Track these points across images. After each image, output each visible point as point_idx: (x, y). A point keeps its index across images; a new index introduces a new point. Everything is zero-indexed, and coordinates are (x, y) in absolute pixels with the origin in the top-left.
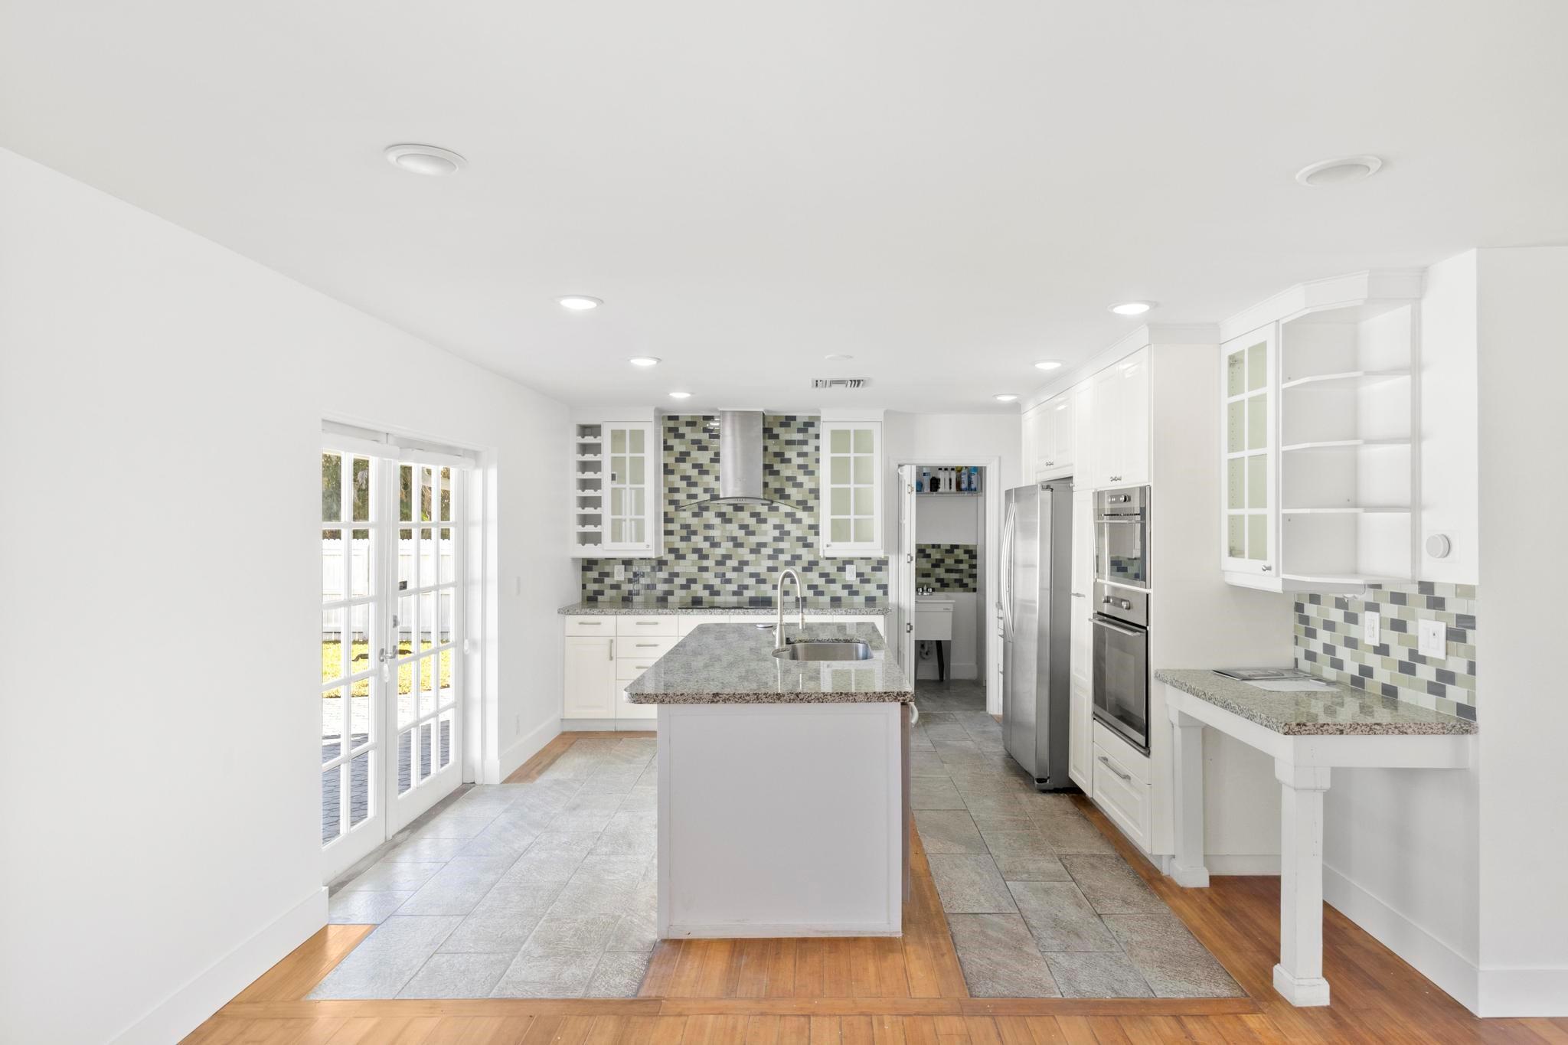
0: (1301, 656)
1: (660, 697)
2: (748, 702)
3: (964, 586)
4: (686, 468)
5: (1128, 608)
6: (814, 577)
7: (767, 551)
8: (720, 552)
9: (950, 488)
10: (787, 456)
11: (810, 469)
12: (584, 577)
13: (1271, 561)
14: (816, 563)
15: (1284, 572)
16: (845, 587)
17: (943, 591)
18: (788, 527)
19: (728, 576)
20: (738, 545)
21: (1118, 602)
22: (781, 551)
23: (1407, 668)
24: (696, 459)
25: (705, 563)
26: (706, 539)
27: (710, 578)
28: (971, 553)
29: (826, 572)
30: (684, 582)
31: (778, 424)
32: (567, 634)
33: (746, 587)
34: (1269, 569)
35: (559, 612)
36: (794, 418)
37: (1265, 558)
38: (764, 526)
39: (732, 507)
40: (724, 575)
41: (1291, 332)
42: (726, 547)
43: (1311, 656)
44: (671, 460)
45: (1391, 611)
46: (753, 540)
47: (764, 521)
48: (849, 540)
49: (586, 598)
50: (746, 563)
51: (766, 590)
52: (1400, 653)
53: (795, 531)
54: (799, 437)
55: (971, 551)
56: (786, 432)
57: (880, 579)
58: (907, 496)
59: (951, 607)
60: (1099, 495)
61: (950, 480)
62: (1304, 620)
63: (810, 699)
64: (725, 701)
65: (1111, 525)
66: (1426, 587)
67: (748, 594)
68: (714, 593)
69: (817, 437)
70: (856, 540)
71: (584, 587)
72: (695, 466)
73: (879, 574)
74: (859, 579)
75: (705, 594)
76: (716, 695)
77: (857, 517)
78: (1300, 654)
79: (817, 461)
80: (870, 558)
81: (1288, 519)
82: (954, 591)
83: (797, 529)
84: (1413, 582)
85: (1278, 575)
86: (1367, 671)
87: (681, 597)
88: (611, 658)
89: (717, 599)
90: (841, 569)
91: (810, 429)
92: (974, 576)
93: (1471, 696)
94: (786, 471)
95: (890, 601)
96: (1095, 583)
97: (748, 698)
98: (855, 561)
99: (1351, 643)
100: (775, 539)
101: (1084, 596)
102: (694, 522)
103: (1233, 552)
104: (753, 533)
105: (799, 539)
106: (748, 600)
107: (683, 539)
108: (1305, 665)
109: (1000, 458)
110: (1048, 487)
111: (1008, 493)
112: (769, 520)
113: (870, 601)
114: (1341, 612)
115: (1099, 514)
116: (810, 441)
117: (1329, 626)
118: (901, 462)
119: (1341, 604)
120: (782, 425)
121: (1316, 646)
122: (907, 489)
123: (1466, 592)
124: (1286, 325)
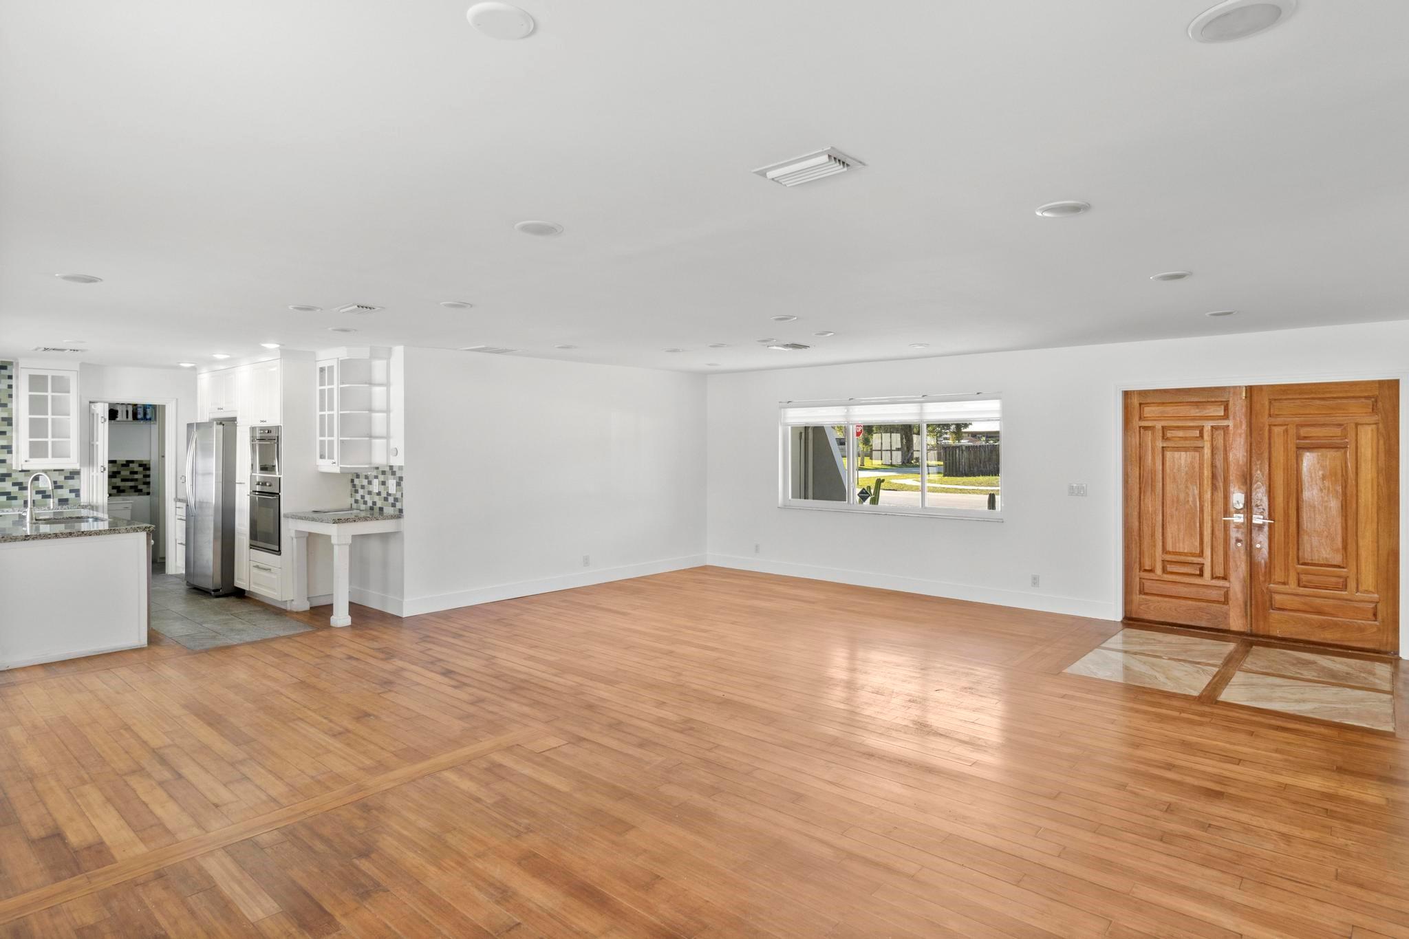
0: (353, 502)
3: (137, 490)
5: (270, 486)
9: (127, 417)
13: (335, 460)
14: (8, 475)
15: (343, 464)
16: (38, 492)
17: (119, 495)
21: (264, 484)
23: (386, 499)
28: (145, 467)
29: (20, 481)
34: (335, 463)
37: (333, 459)
41: (344, 364)
43: (356, 501)
45: (381, 478)
48: (46, 456)
52: (384, 494)
55: (145, 465)
57: (73, 486)
58: (100, 425)
59: (130, 506)
60: (253, 429)
61: (127, 412)
62: (354, 486)
65: (260, 446)
66: (391, 467)
69: (11, 377)
70: (53, 456)
73: (71, 482)
74: (52, 485)
77: (55, 440)
78: (353, 501)
79: (10, 396)
80: (61, 470)
81: (342, 442)
82: (130, 496)
84: (387, 466)
85: (338, 465)
86: (374, 503)
90: (36, 479)
91: (3, 372)
92: (148, 483)
93: (402, 506)
95: (82, 501)
96: (251, 476)
99: (370, 493)
101: (244, 483)
103: (322, 457)
108: (355, 506)
109: (177, 399)
110: (221, 423)
111: (190, 426)
114: (367, 480)
115: (253, 439)
116: (3, 381)
117: (363, 487)
118: (91, 400)
119: (367, 477)
121: (358, 497)
122: (100, 420)
123: (401, 468)
124: (341, 361)
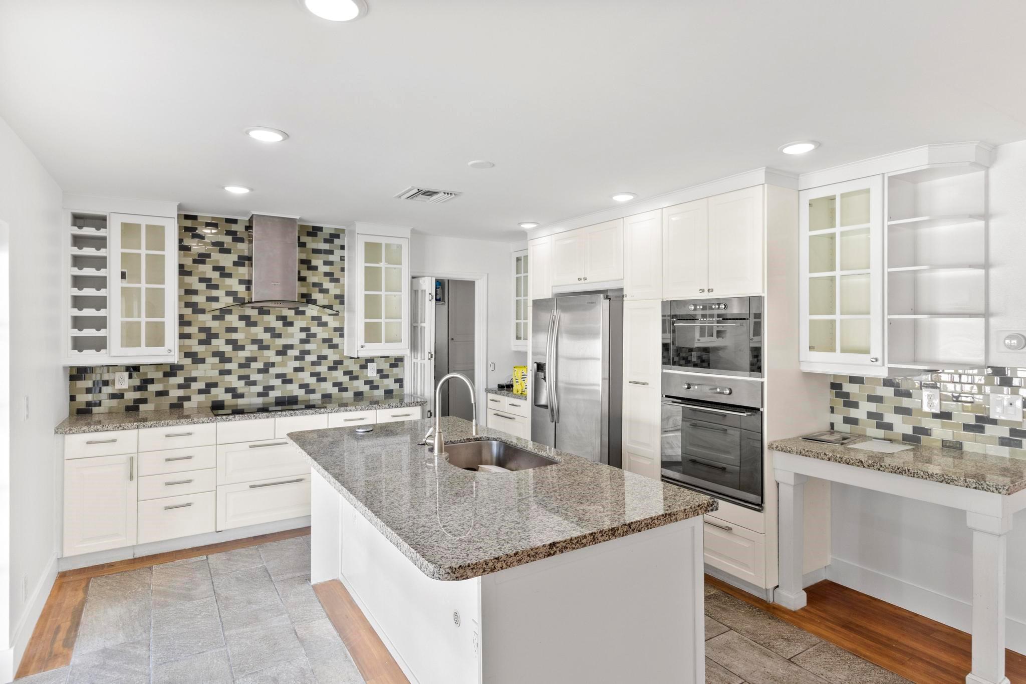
0: (838, 421)
1: (490, 564)
2: (585, 546)
4: (206, 270)
5: (730, 394)
6: (339, 376)
7: (292, 353)
8: (242, 354)
10: (314, 263)
11: (335, 276)
12: (71, 388)
13: (876, 354)
14: (340, 362)
15: (889, 362)
16: (366, 383)
18: (315, 329)
19: (253, 378)
20: (263, 346)
22: (308, 352)
23: (974, 428)
24: (218, 261)
25: (228, 366)
26: (228, 342)
27: (233, 381)
29: (350, 370)
30: (204, 387)
31: (306, 234)
32: (66, 457)
33: (272, 388)
35: (56, 433)
36: (320, 229)
37: (870, 353)
38: (290, 329)
39: (257, 311)
40: (248, 377)
41: (895, 183)
42: (251, 350)
43: (851, 421)
44: (188, 262)
46: (280, 342)
47: (291, 324)
48: (378, 341)
49: (75, 411)
50: (273, 365)
51: (294, 390)
53: (321, 333)
54: (326, 246)
56: (313, 241)
57: (397, 374)
58: (427, 303)
63: (640, 527)
64: (561, 551)
66: (998, 371)
67: (273, 394)
68: (236, 395)
69: (342, 247)
70: (384, 341)
71: (72, 398)
72: (215, 268)
73: (396, 370)
74: (379, 375)
75: (227, 398)
76: (553, 545)
77: (388, 320)
79: (343, 270)
80: (388, 357)
83: (323, 332)
84: (984, 367)
85: (882, 365)
87: (199, 402)
88: (131, 478)
89: (240, 401)
90: (364, 367)
91: (336, 241)
94: (312, 278)
95: (405, 392)
96: (664, 374)
97: (584, 541)
98: (375, 360)
100: (303, 341)
101: (645, 383)
102: (215, 325)
103: (813, 348)
104: (279, 336)
105: (325, 341)
106: (274, 401)
107: (201, 342)
108: (843, 428)
110: (608, 297)
112: (295, 323)
113: (389, 393)
114: (891, 389)
115: (670, 318)
116: (336, 252)
118: (415, 274)
119: (890, 383)
120: (309, 234)
122: (427, 297)
124: (890, 178)
